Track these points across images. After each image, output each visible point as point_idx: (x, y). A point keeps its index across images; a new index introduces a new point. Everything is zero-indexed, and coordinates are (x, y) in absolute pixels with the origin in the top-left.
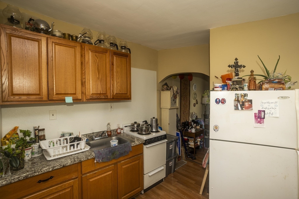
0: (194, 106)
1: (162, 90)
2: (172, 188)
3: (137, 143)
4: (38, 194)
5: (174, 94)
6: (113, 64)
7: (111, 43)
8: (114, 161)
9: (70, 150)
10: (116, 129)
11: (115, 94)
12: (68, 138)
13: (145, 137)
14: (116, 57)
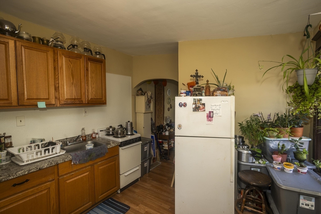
0: (169, 110)
1: (137, 95)
2: (147, 185)
3: (113, 145)
4: (13, 198)
5: (148, 99)
6: (87, 70)
7: (85, 49)
8: (91, 163)
9: (45, 155)
10: (91, 133)
11: (90, 99)
12: (40, 144)
13: (120, 140)
14: (90, 62)
